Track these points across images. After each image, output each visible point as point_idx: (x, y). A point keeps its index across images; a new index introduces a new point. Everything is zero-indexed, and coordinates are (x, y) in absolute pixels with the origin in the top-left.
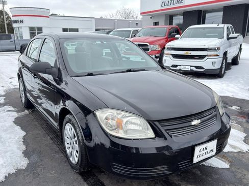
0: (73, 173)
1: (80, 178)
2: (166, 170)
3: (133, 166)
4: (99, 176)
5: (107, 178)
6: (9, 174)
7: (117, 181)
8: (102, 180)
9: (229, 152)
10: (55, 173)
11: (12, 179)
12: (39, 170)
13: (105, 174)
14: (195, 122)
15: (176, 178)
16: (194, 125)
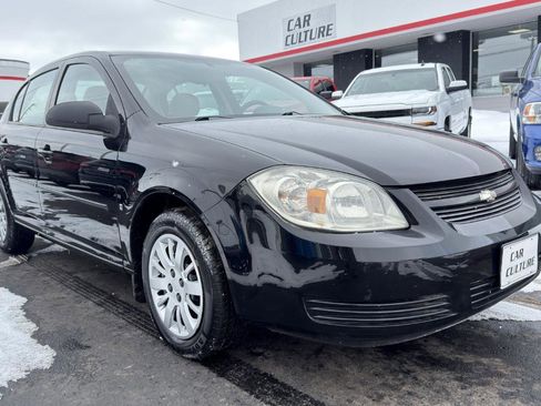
0: (184, 363)
1: (205, 371)
2: (444, 307)
3: (368, 298)
4: (253, 364)
5: (277, 365)
6: (10, 382)
7: (303, 368)
8: (263, 369)
9: (536, 292)
10: (134, 369)
11: (21, 392)
12: (89, 367)
13: (266, 358)
14: (486, 195)
15: (443, 349)
16: (485, 202)
